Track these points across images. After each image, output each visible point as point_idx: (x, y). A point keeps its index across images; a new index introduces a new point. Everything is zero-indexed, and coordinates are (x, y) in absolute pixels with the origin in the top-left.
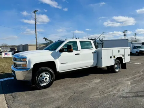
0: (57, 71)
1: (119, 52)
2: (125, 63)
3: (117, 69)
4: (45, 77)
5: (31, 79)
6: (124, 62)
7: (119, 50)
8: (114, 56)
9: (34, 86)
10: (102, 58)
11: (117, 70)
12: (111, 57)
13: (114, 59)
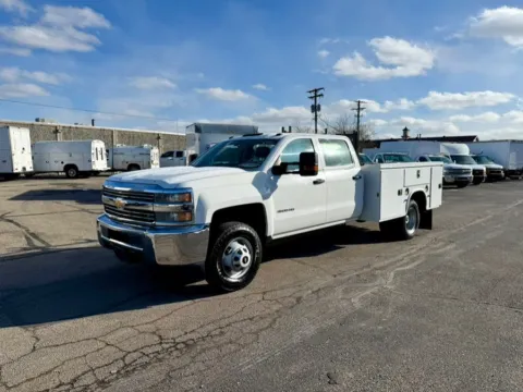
0: (268, 235)
1: (418, 176)
2: (430, 211)
3: (411, 228)
4: (240, 252)
5: (204, 259)
6: (428, 208)
7: (418, 171)
8: (407, 190)
9: (204, 282)
10: (379, 195)
11: (411, 232)
12: (400, 193)
13: (406, 198)
